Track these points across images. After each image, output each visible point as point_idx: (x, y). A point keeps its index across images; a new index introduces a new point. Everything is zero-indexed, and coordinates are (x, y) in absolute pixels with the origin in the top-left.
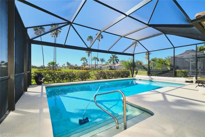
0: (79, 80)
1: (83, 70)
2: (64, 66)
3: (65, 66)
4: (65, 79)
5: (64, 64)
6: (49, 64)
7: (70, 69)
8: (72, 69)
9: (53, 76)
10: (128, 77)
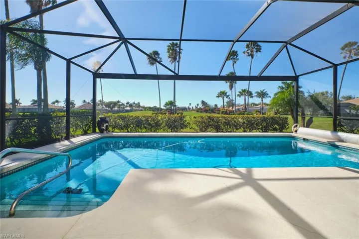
1: (219, 113)
2: (198, 107)
5: (198, 104)
7: (198, 111)
8: (201, 112)
10: (281, 131)
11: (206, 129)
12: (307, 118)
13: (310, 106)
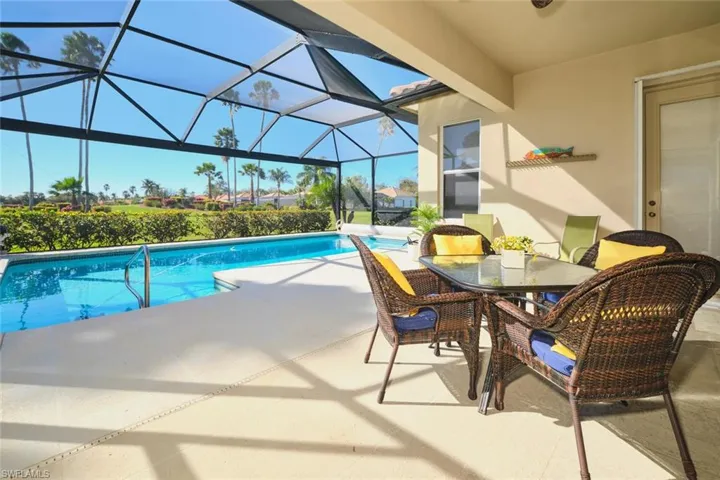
0: (146, 240)
1: (202, 209)
2: (132, 196)
3: (137, 196)
4: (96, 238)
5: (133, 189)
6: (54, 187)
7: (150, 205)
8: (158, 206)
9: (46, 229)
10: (323, 230)
11: (225, 234)
12: (348, 213)
13: (352, 198)
